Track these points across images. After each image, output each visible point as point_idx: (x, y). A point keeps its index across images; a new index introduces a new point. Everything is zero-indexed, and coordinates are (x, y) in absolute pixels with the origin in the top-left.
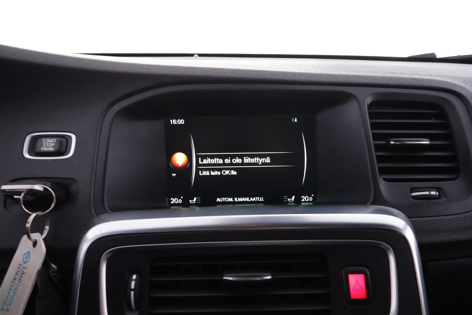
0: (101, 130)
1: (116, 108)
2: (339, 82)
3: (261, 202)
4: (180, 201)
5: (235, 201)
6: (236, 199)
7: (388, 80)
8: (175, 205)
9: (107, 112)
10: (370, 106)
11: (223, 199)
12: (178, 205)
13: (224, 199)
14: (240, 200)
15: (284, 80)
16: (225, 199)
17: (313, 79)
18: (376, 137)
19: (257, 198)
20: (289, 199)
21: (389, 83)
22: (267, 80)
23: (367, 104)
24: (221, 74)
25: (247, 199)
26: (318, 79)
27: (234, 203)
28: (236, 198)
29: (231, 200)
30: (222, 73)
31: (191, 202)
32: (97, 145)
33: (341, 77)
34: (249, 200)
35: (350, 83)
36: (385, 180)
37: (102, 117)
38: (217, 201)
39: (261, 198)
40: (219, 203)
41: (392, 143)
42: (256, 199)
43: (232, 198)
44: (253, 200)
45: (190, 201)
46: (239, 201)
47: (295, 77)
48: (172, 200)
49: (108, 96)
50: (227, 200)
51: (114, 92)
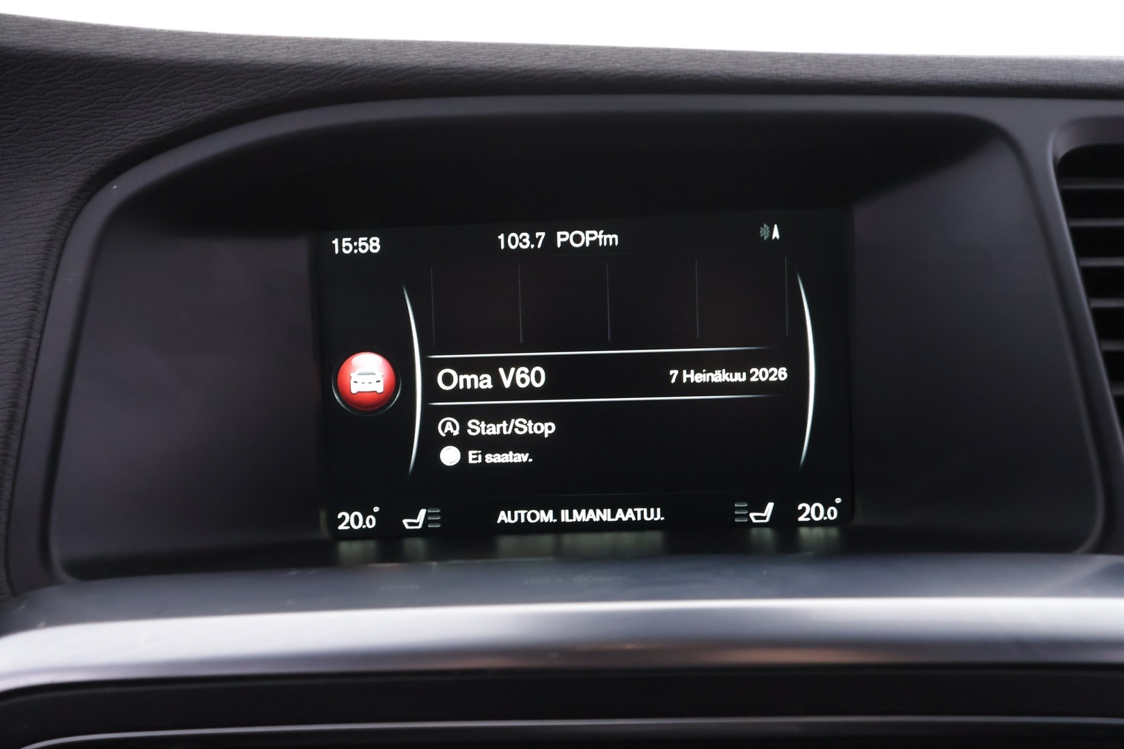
0: (56, 270)
1: (119, 190)
2: (943, 82)
3: (653, 525)
4: (371, 522)
5: (563, 520)
6: (565, 515)
8: (351, 535)
9: (83, 206)
10: (1068, 166)
11: (519, 515)
12: (363, 534)
13: (523, 515)
14: (580, 516)
16: (526, 514)
17: (844, 73)
19: (639, 510)
20: (752, 515)
23: (1055, 159)
24: (500, 60)
25: (605, 515)
26: (862, 74)
27: (558, 528)
28: (567, 511)
29: (546, 517)
30: (503, 57)
31: (410, 524)
32: (38, 327)
33: (948, 64)
34: (613, 515)
37: (66, 223)
38: (499, 521)
39: (652, 510)
40: (506, 528)
42: (635, 513)
43: (551, 512)
44: (625, 519)
45: (405, 522)
46: (574, 520)
47: (775, 67)
48: (344, 518)
49: (87, 146)
50: (533, 516)
51: (107, 132)
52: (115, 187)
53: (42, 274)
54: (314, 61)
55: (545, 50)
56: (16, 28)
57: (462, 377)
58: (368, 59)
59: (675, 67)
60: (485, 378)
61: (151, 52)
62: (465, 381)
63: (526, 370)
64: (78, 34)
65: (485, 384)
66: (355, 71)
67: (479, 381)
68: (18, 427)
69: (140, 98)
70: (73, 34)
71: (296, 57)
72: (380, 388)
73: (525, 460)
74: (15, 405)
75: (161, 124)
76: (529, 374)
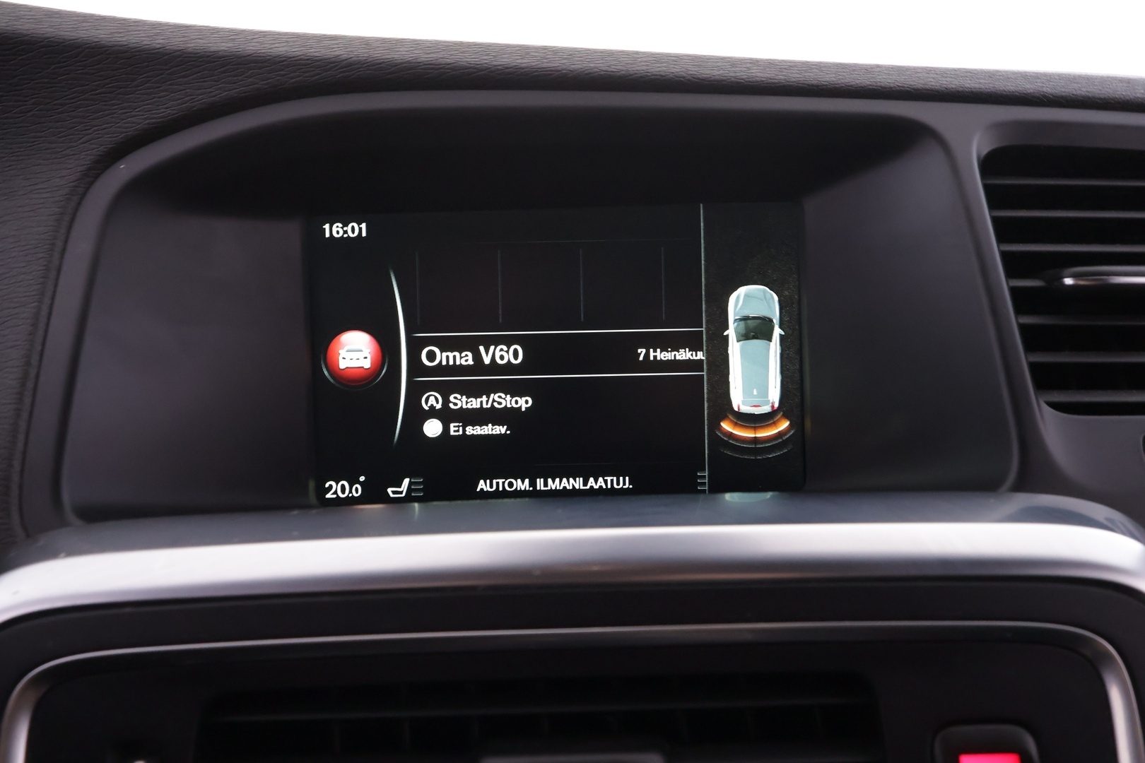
0: (66, 241)
1: (126, 170)
2: (881, 87)
3: (622, 493)
4: (357, 491)
5: (538, 488)
6: (540, 484)
7: (1039, 80)
8: (338, 502)
9: (91, 183)
10: (990, 164)
11: (498, 483)
12: (351, 501)
13: (501, 483)
14: (554, 484)
15: (699, 79)
16: (504, 483)
17: (795, 77)
18: (1014, 264)
19: (609, 479)
21: (1045, 90)
22: (641, 77)
23: (979, 158)
24: (485, 58)
25: (578, 484)
26: (811, 78)
27: (534, 494)
28: (542, 480)
29: (523, 485)
30: (487, 55)
31: (394, 492)
32: (49, 293)
33: (886, 72)
34: (585, 484)
35: (918, 90)
36: (1055, 406)
37: (75, 199)
38: (478, 490)
39: (621, 478)
40: (484, 495)
41: (1069, 281)
42: (606, 482)
43: (527, 481)
44: (596, 487)
45: (390, 490)
46: (549, 488)
47: (733, 69)
48: (331, 487)
49: (96, 128)
50: (511, 485)
51: (115, 115)
52: (122, 167)
53: (53, 244)
54: (312, 54)
55: (525, 50)
56: (29, 17)
57: (444, 354)
58: (361, 53)
59: (644, 68)
60: (467, 356)
61: (158, 42)
62: (448, 357)
63: (505, 348)
64: (89, 24)
65: (466, 361)
66: (350, 65)
67: (461, 358)
68: (30, 385)
69: (147, 85)
70: (84, 24)
71: (296, 50)
72: (367, 364)
73: (503, 432)
74: (28, 364)
75: (167, 108)
76: (507, 352)
